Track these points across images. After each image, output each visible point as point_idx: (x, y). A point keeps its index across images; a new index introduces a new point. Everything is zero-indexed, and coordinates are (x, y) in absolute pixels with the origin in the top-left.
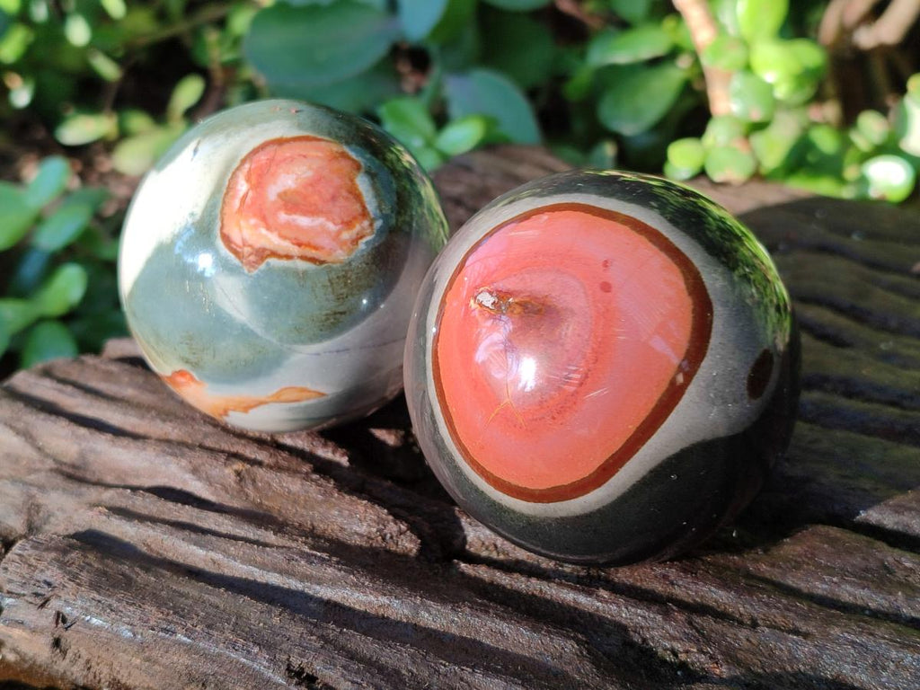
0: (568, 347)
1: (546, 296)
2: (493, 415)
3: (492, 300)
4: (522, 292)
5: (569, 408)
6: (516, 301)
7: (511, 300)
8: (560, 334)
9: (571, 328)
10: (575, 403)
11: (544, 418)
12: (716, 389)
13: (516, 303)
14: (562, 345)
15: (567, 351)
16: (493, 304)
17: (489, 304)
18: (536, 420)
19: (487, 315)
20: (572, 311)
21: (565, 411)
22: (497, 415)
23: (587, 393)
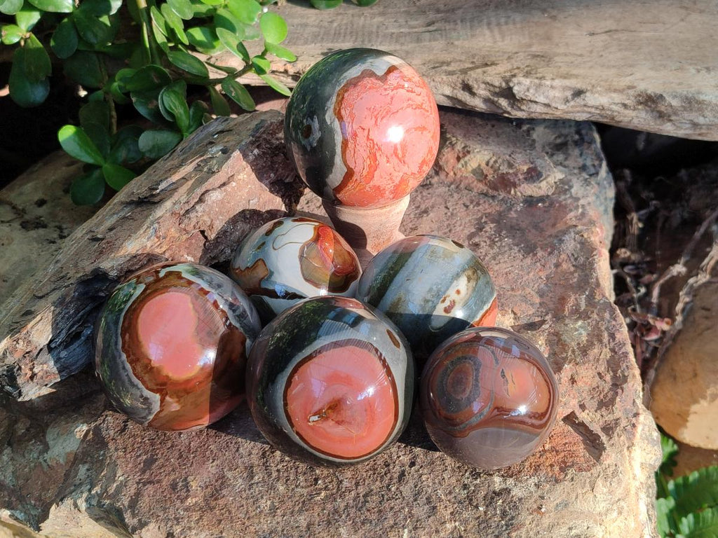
4: (324, 406)
6: (325, 409)
7: (323, 411)
16: (318, 417)
19: (320, 422)
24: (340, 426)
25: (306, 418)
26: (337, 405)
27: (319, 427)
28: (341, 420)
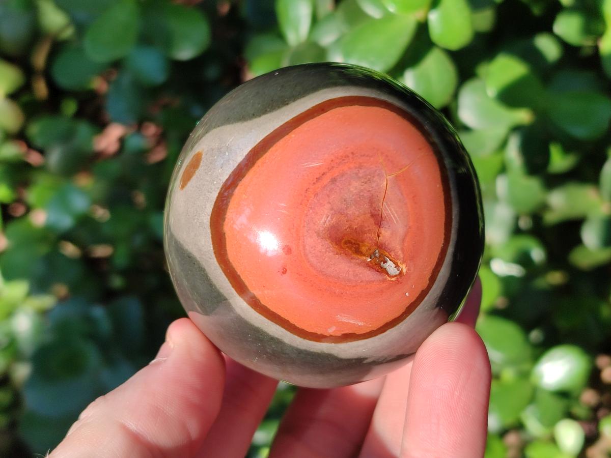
0: (328, 206)
1: (337, 254)
2: (404, 170)
3: (386, 266)
4: (359, 264)
5: (338, 158)
6: (364, 258)
7: (369, 260)
8: (332, 219)
9: (322, 221)
10: (332, 161)
11: (361, 156)
12: (223, 158)
13: (364, 255)
14: (332, 209)
15: (329, 203)
16: (385, 262)
17: (390, 263)
18: (368, 156)
19: (393, 254)
20: (318, 235)
21: (342, 156)
22: (401, 169)
23: (320, 166)
24: (385, 214)
25: (398, 282)
26: (346, 243)
27: (403, 250)
28: (372, 221)
